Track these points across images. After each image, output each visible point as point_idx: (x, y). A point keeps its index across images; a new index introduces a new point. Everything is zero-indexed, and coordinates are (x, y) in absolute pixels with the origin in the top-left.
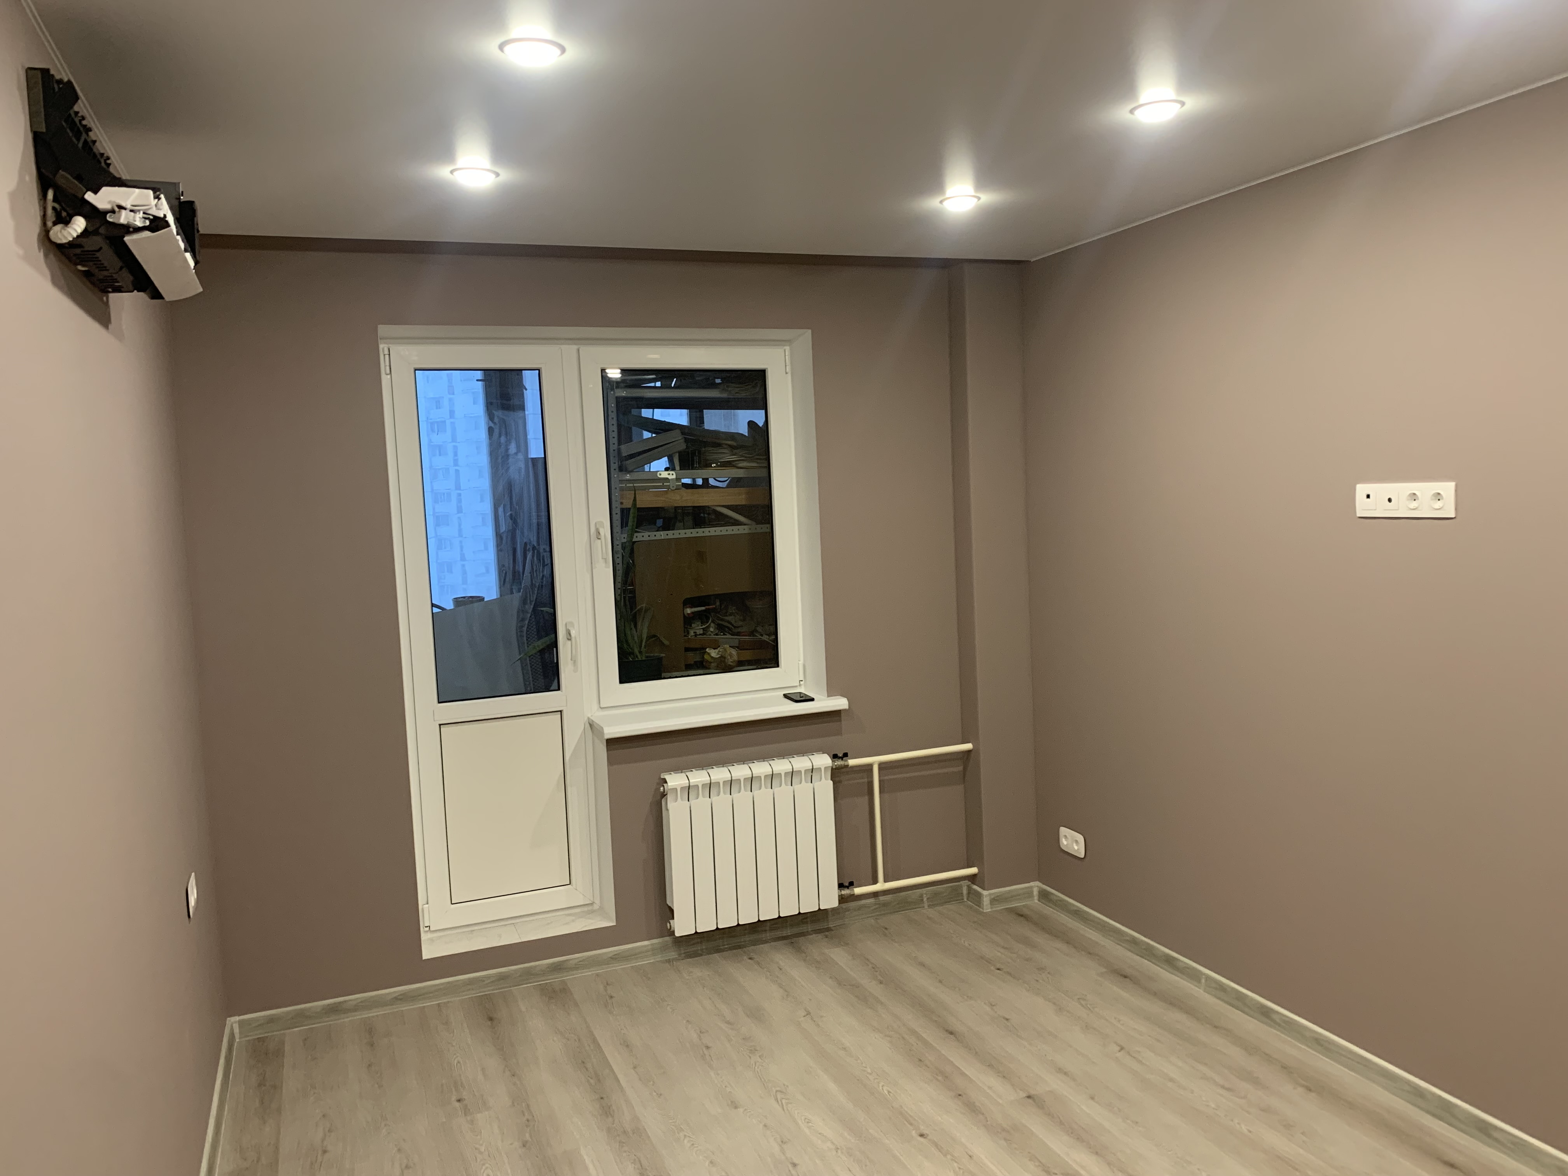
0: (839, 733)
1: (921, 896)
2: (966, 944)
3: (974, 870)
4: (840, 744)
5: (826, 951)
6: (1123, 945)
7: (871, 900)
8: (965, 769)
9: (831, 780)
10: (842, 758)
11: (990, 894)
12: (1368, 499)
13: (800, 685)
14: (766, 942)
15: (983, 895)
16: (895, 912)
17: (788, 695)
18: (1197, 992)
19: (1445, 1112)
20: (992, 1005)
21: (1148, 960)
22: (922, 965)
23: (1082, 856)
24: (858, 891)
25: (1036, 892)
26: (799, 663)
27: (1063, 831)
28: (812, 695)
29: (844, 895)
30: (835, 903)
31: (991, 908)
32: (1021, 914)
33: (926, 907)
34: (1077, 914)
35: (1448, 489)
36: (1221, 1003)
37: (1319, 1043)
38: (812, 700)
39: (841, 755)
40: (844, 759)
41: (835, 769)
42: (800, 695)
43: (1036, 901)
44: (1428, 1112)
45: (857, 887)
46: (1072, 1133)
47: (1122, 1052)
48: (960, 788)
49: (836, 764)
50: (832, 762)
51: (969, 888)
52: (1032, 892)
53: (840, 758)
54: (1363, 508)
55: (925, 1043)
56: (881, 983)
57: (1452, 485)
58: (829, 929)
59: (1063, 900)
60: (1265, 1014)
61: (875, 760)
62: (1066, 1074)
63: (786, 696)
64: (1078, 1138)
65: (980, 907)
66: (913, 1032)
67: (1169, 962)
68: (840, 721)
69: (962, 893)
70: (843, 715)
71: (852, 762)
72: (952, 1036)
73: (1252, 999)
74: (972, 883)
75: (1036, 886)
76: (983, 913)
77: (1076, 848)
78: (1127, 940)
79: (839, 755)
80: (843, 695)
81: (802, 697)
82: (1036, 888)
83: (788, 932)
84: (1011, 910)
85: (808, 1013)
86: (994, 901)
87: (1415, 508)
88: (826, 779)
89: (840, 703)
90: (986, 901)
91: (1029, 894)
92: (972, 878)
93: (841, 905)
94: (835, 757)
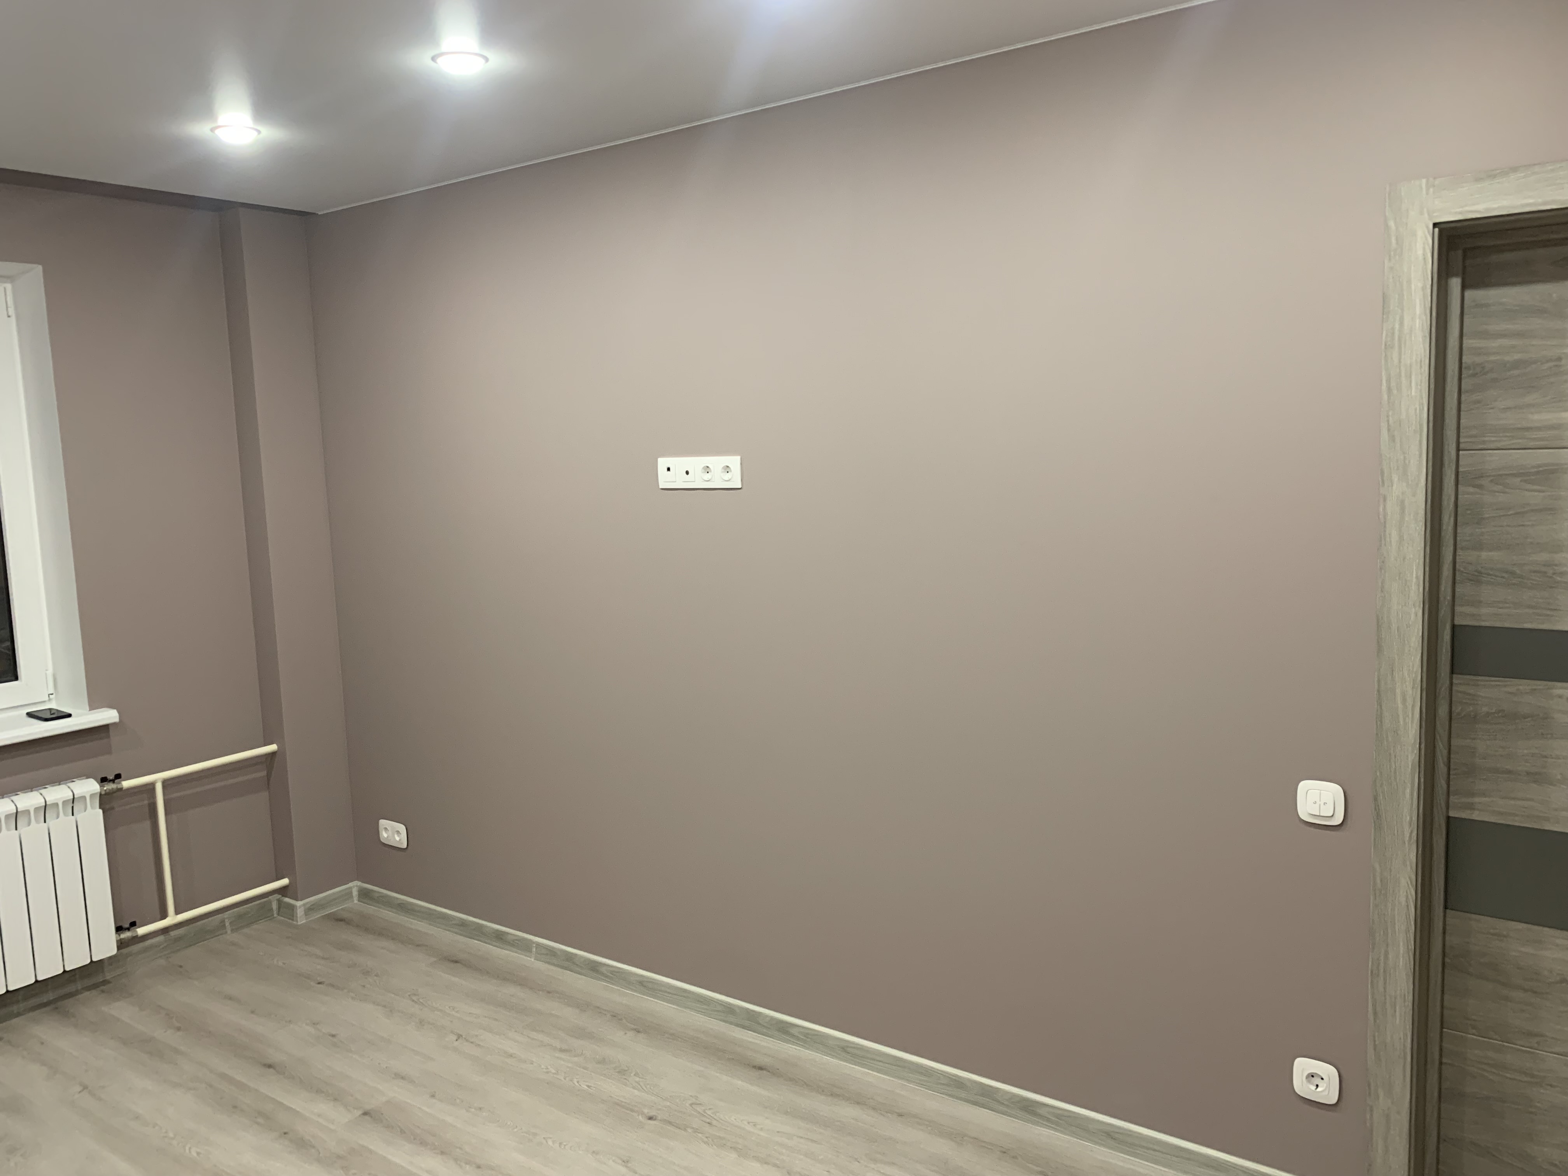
0: (109, 752)
1: (223, 921)
2: (280, 964)
3: (285, 881)
4: (109, 765)
5: (105, 1009)
6: (452, 929)
7: (161, 938)
8: (269, 776)
9: (100, 808)
10: (113, 781)
11: (304, 905)
12: (669, 472)
13: (50, 700)
14: (19, 1015)
15: (296, 906)
16: (191, 946)
17: (33, 713)
18: (529, 961)
19: (752, 1022)
20: (314, 1024)
21: (478, 940)
22: (230, 998)
23: (405, 846)
24: (141, 931)
25: (355, 893)
26: (46, 674)
27: (383, 823)
28: (68, 711)
29: (123, 939)
30: (114, 951)
31: (306, 919)
32: (338, 919)
33: (229, 932)
34: (403, 908)
35: (734, 462)
36: (552, 967)
37: (644, 985)
38: (69, 716)
39: (111, 778)
40: (116, 781)
41: (106, 794)
42: (51, 712)
43: (356, 902)
44: (737, 1025)
45: (139, 927)
46: (414, 1139)
47: (460, 1041)
48: (265, 794)
49: (105, 788)
50: (101, 787)
51: (280, 902)
52: (351, 893)
53: (110, 781)
54: (665, 480)
55: (241, 1086)
56: (179, 1029)
57: (738, 458)
58: (105, 982)
59: (387, 896)
60: (594, 969)
61: (157, 778)
62: (403, 1078)
63: (30, 715)
64: (421, 1143)
65: (293, 920)
66: (223, 1076)
67: (500, 938)
68: (108, 737)
69: (272, 908)
70: (111, 728)
71: (126, 784)
72: (271, 1070)
73: (581, 957)
74: (283, 896)
75: (355, 886)
76: (298, 925)
77: (397, 839)
78: (455, 924)
79: (108, 778)
80: (111, 707)
81: (53, 714)
82: (356, 888)
83: (51, 996)
84: (328, 917)
85: (85, 1087)
86: (309, 910)
87: (708, 479)
88: (92, 807)
89: (108, 716)
90: (300, 912)
91: (348, 895)
92: (282, 891)
93: (119, 951)
94: (104, 780)
